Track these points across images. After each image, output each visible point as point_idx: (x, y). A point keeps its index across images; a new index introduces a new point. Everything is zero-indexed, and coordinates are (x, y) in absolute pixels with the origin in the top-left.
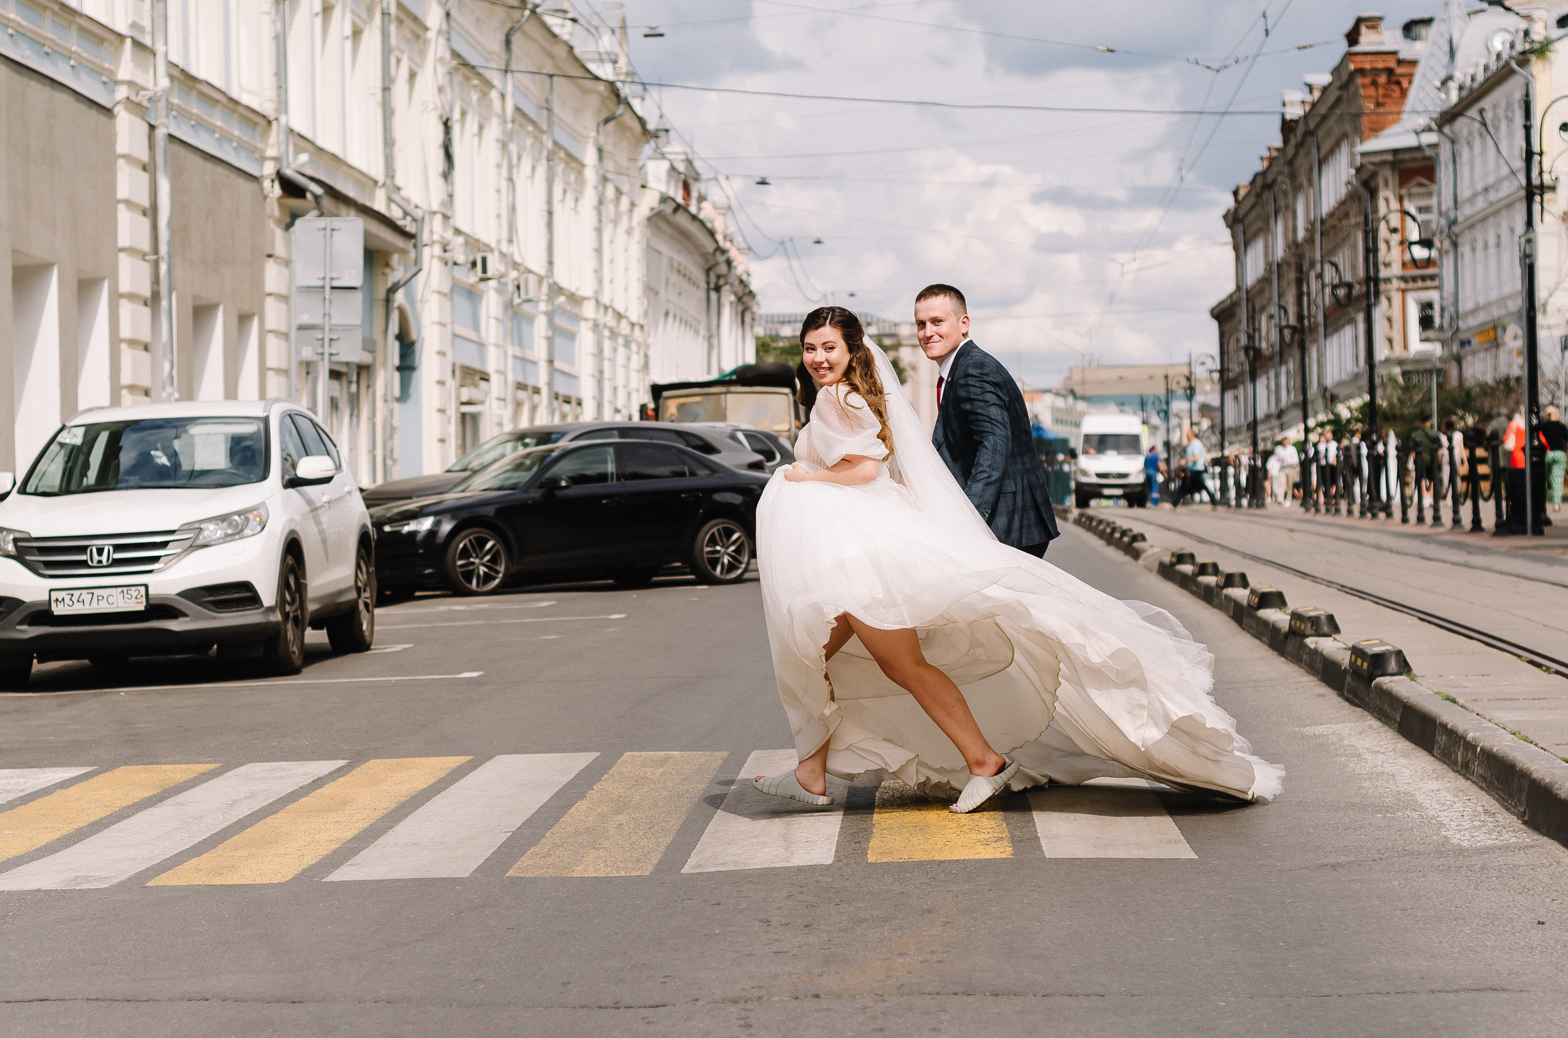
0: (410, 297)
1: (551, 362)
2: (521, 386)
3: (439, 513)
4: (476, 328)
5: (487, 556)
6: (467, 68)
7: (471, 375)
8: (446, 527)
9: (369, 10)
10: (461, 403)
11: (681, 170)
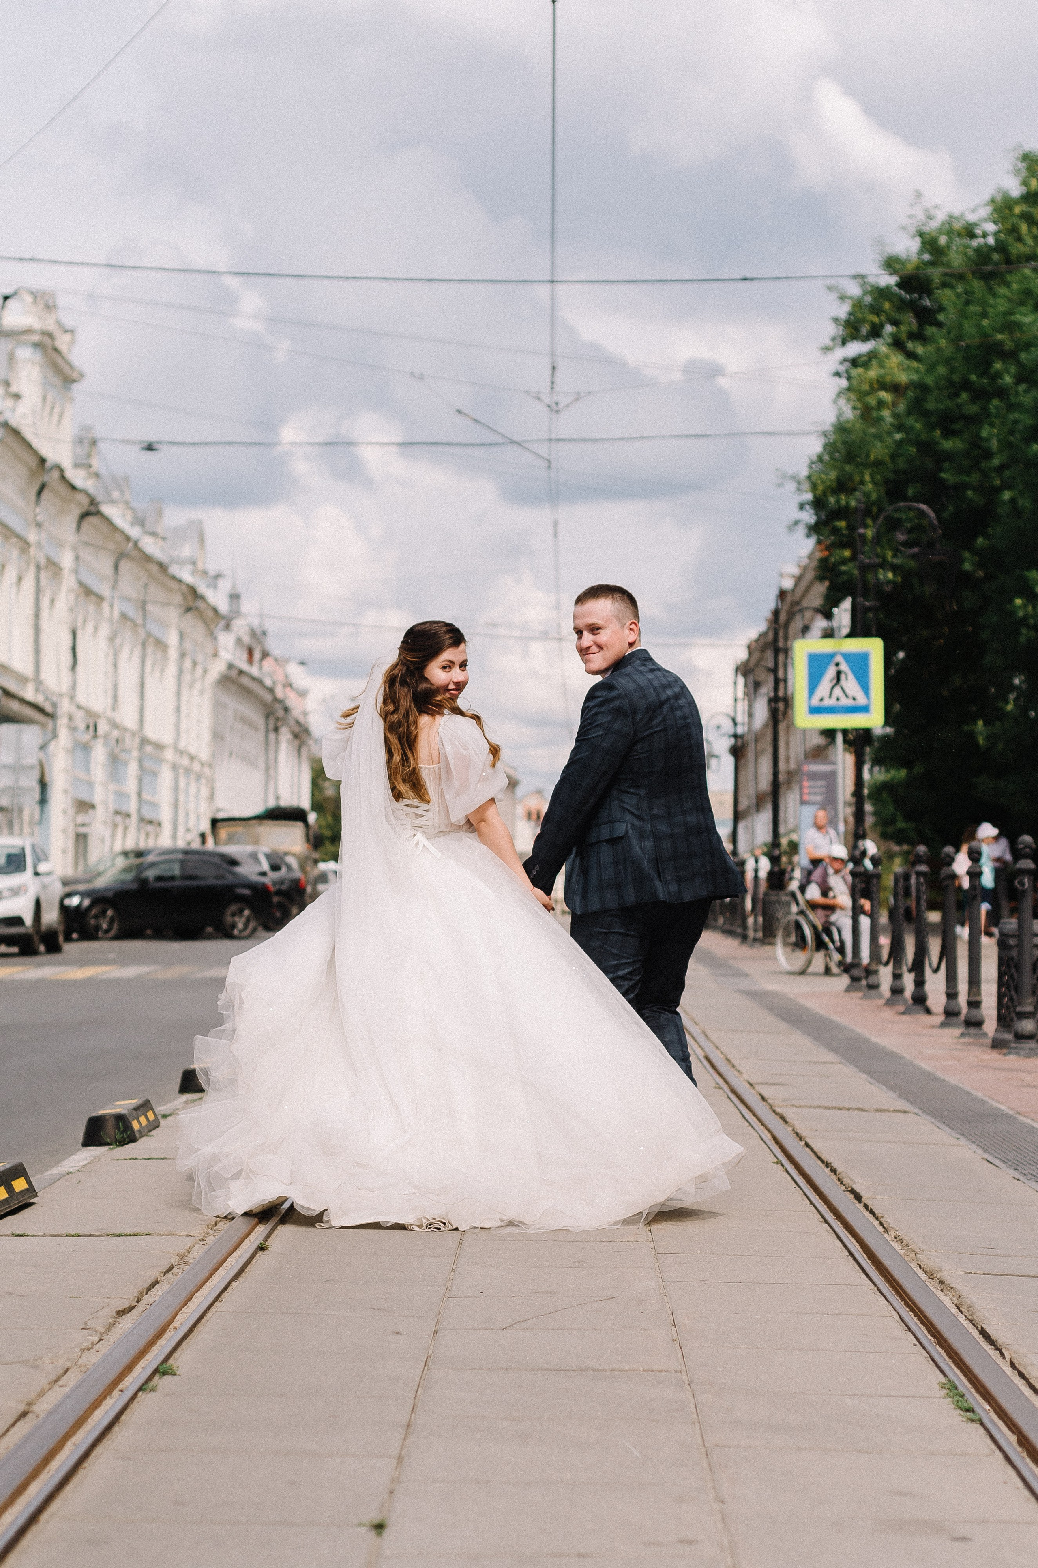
0: (48, 757)
1: (139, 794)
2: (117, 813)
3: (83, 894)
4: (88, 770)
5: (107, 919)
6: (88, 592)
7: (84, 806)
8: (87, 902)
9: (28, 565)
10: (76, 825)
11: (247, 639)
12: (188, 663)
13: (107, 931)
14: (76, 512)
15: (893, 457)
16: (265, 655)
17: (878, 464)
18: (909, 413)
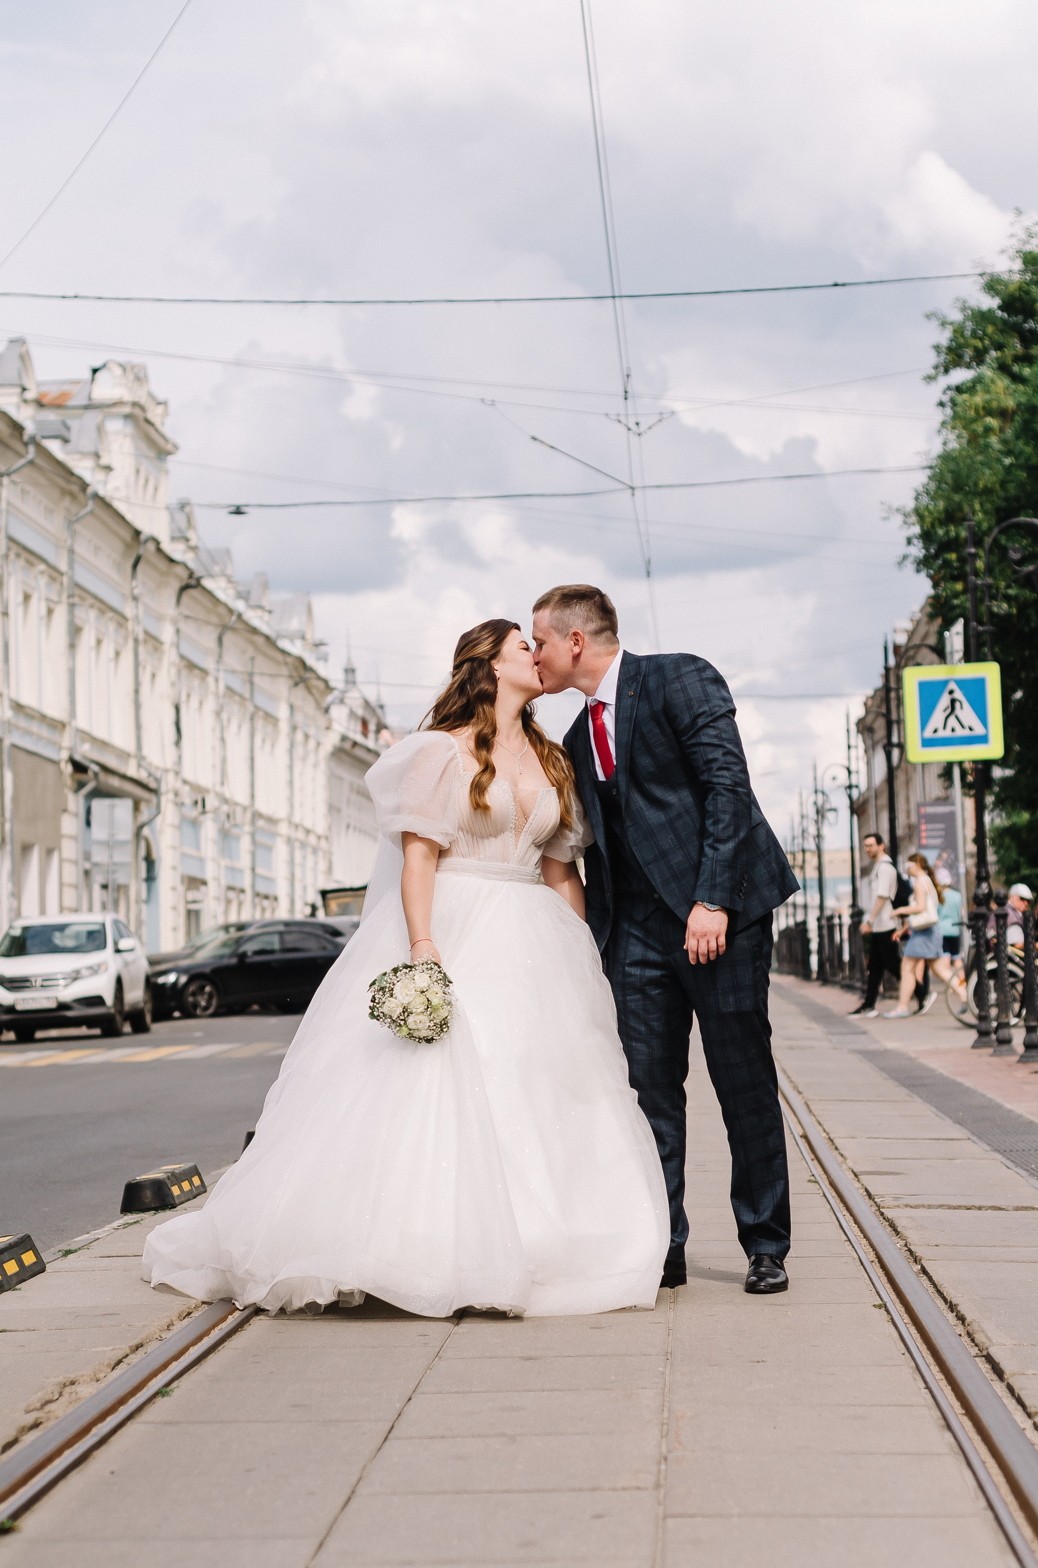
0: (153, 832)
1: (253, 869)
2: (230, 888)
3: (179, 971)
4: (198, 847)
5: (206, 997)
6: (192, 666)
7: (195, 882)
8: (183, 979)
9: (126, 639)
10: (187, 902)
11: (360, 712)
12: (299, 736)
13: (206, 1008)
14: (176, 585)
15: (1003, 484)
16: (381, 727)
17: (987, 491)
18: (1018, 437)
